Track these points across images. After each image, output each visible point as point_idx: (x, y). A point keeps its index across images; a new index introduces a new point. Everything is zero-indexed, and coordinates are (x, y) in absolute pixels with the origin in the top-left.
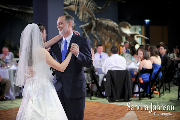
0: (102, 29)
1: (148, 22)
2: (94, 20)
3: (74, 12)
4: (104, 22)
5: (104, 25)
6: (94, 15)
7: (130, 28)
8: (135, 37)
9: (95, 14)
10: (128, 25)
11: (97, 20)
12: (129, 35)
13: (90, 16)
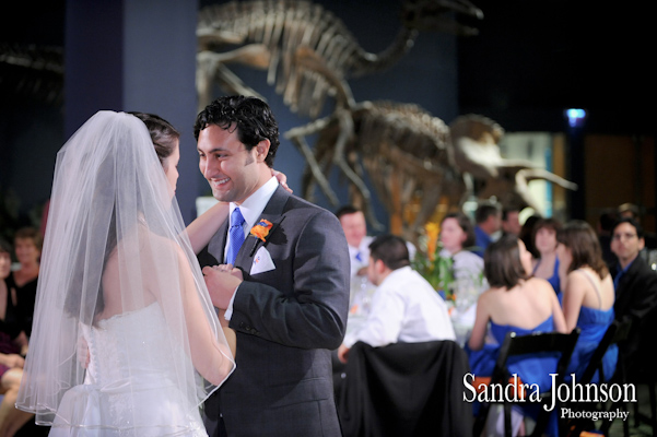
0: (384, 147)
1: (578, 120)
2: (346, 106)
3: (265, 73)
4: (392, 116)
5: (392, 128)
6: (346, 89)
7: (497, 141)
8: (520, 178)
9: (351, 82)
10: (490, 130)
11: (365, 111)
12: (494, 173)
13: (333, 91)
